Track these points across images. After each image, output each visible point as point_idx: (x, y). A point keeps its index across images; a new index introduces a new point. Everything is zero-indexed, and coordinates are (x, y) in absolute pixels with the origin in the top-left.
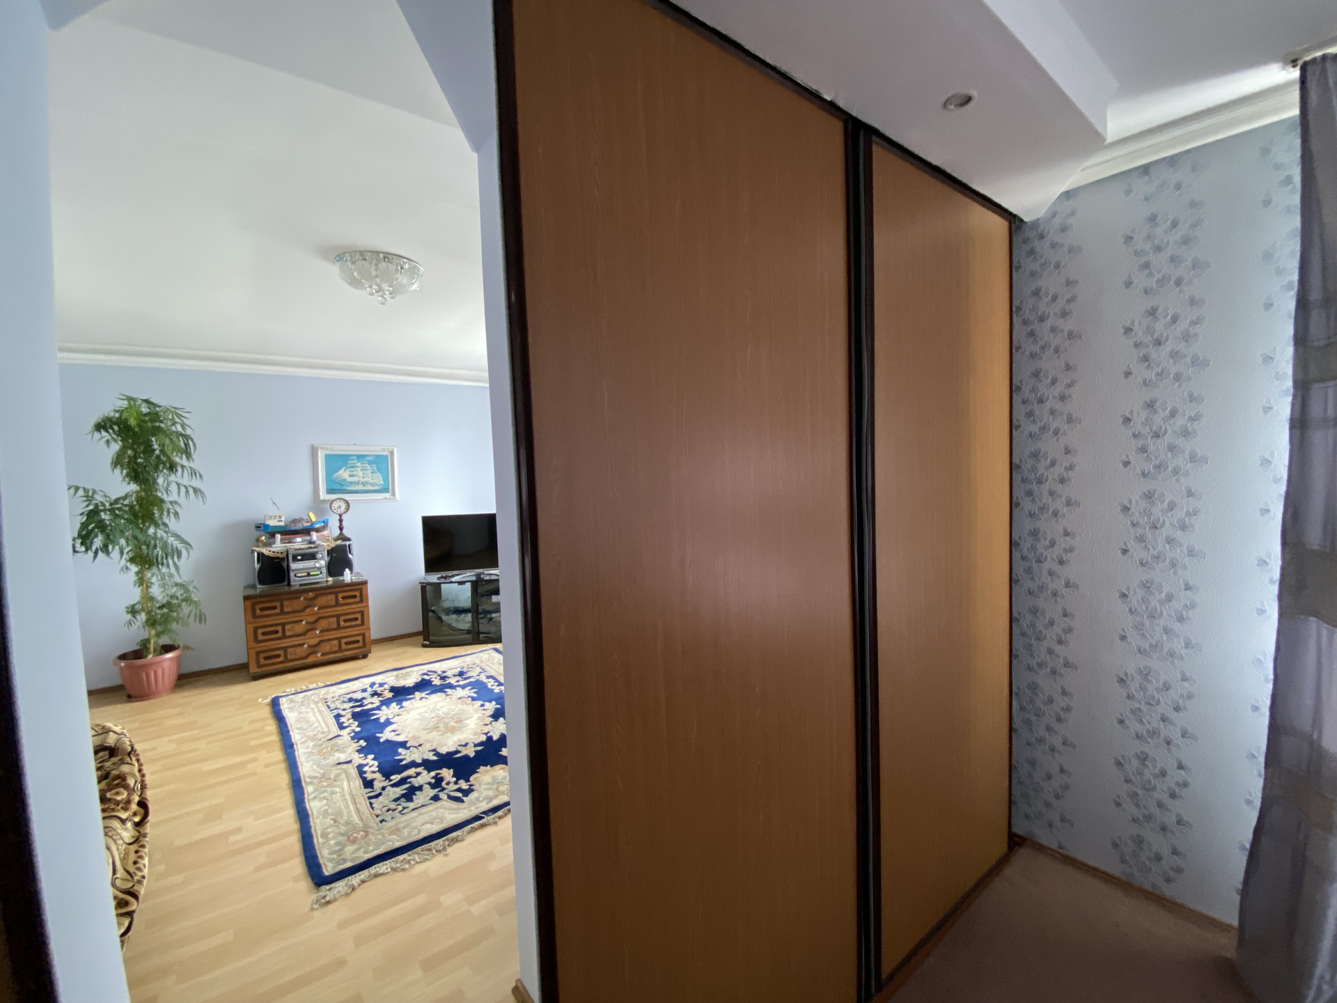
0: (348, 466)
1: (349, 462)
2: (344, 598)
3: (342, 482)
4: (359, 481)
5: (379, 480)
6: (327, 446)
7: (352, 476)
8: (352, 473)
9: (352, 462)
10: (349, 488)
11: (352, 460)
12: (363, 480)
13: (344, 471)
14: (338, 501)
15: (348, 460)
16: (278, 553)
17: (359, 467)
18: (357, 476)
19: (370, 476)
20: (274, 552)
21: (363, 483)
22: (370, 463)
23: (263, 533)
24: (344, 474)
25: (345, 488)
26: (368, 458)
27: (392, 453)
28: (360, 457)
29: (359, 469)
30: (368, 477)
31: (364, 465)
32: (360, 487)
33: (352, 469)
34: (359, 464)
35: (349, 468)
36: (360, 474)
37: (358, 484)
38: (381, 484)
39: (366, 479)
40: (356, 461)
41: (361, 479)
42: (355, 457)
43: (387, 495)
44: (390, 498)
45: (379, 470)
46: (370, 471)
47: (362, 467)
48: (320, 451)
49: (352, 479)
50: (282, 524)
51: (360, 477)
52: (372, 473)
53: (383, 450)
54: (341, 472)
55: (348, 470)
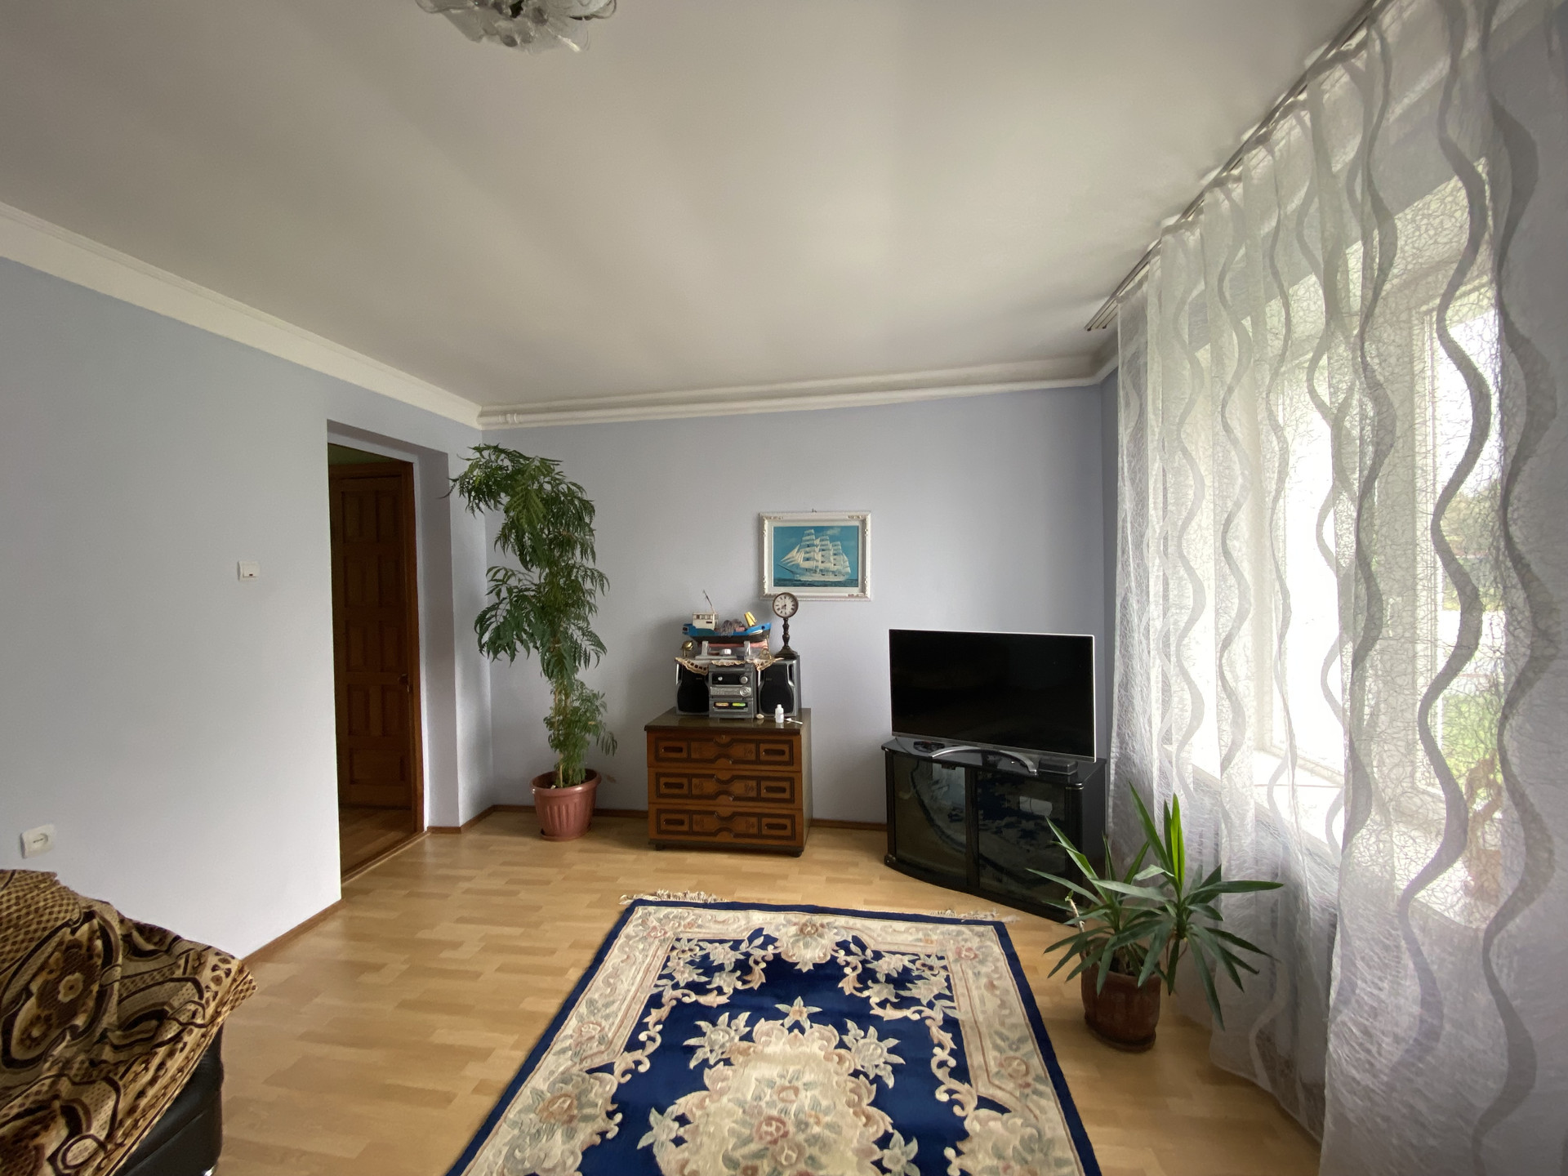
0: (803, 544)
1: (804, 538)
2: (767, 752)
3: (794, 569)
4: (817, 567)
5: (843, 565)
6: (775, 515)
7: (808, 559)
8: (807, 556)
9: (808, 538)
10: (804, 579)
11: (809, 535)
12: (821, 566)
13: (798, 552)
14: (783, 597)
15: (803, 535)
16: (701, 668)
17: (817, 546)
18: (814, 559)
19: (832, 559)
20: (696, 666)
21: (821, 570)
22: (833, 539)
23: (691, 639)
24: (797, 557)
25: (798, 577)
26: (830, 532)
27: (864, 522)
28: (820, 530)
29: (817, 549)
30: (830, 562)
31: (823, 543)
32: (818, 577)
33: (808, 549)
34: (817, 542)
35: (804, 547)
36: (819, 557)
37: (815, 572)
38: (847, 573)
39: (827, 565)
40: (814, 537)
41: (820, 564)
42: (813, 531)
43: (855, 591)
44: (857, 596)
45: (846, 551)
46: (831, 553)
47: (822, 545)
48: (766, 522)
49: (807, 565)
50: (712, 627)
51: (817, 561)
52: (835, 554)
53: (851, 517)
54: (794, 552)
55: (803, 550)
